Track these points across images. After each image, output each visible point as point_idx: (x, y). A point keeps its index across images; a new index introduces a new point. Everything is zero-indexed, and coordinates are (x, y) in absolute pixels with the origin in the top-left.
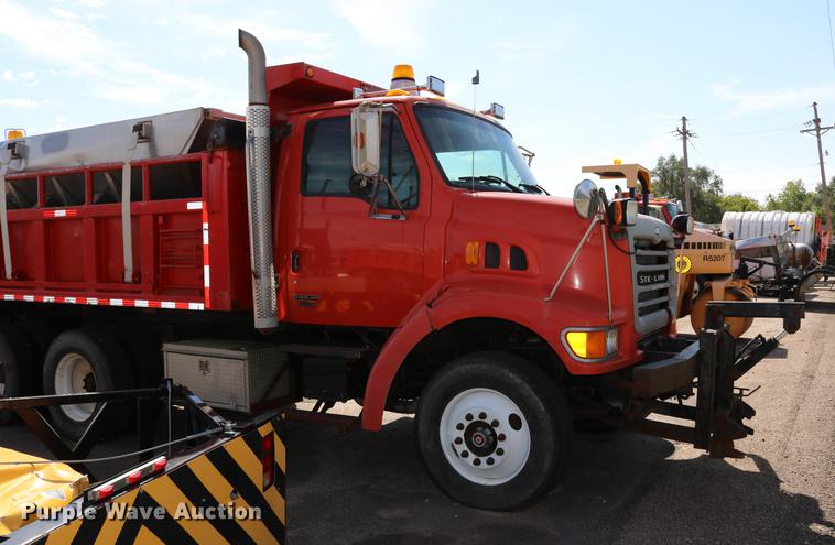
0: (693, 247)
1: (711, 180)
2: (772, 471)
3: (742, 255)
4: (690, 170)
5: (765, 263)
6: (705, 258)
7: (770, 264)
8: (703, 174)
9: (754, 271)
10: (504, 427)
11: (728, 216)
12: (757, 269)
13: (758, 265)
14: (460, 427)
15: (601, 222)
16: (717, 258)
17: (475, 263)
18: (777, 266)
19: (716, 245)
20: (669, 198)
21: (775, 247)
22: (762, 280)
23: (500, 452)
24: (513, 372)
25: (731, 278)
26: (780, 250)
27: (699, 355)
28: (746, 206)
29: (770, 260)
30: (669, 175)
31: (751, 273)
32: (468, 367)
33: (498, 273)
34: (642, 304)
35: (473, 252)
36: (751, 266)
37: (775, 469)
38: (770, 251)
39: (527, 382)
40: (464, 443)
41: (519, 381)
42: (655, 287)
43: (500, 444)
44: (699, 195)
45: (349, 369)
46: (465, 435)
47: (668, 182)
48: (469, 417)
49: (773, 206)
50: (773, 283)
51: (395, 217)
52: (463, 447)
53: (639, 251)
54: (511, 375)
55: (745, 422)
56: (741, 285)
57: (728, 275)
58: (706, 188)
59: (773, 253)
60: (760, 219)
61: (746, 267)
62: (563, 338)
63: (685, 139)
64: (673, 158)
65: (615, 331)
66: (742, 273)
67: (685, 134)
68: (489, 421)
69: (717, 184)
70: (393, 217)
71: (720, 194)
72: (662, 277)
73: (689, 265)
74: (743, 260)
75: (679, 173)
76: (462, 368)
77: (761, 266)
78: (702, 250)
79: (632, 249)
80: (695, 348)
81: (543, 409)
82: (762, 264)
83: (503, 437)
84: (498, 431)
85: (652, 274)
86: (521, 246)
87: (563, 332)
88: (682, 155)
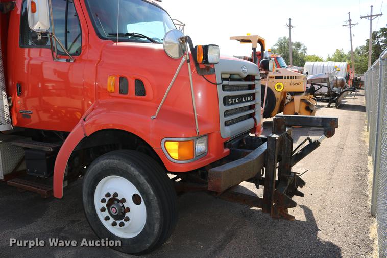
0: (285, 78)
1: (302, 48)
2: (314, 220)
3: (311, 82)
4: (293, 43)
5: (323, 86)
6: (291, 84)
7: (325, 86)
8: (299, 45)
9: (318, 90)
10: (129, 203)
11: (307, 64)
12: (319, 89)
13: (319, 87)
14: (103, 201)
15: (188, 61)
16: (297, 84)
17: (113, 91)
18: (328, 87)
19: (296, 77)
20: (278, 55)
21: (328, 78)
22: (321, 94)
23: (127, 219)
24: (134, 167)
25: (304, 94)
26: (331, 80)
27: (266, 152)
28: (317, 59)
29: (326, 84)
30: (283, 46)
31: (316, 91)
32: (107, 161)
33: (127, 98)
34: (228, 118)
35: (111, 83)
36: (316, 87)
37: (316, 219)
38: (325, 80)
39: (142, 174)
40: (107, 211)
41: (137, 173)
42: (241, 105)
43: (127, 214)
44: (296, 54)
45: (47, 158)
46: (107, 206)
47: (283, 49)
48: (108, 195)
49: (330, 59)
50: (326, 96)
51: (68, 61)
52: (106, 213)
53: (225, 82)
54: (132, 169)
55: (299, 189)
56: (309, 98)
57: (303, 93)
58: (300, 51)
59: (327, 81)
60: (322, 65)
61: (314, 88)
62: (163, 145)
63: (290, 28)
64: (285, 38)
65: (205, 139)
66: (311, 91)
67: (290, 26)
68: (119, 198)
69: (304, 50)
70: (67, 61)
71: (306, 55)
72: (249, 98)
73: (283, 88)
74: (312, 84)
75: (288, 44)
76: (103, 162)
77: (321, 87)
78: (289, 80)
79: (219, 80)
80: (264, 146)
81: (152, 192)
82: (321, 86)
83: (128, 210)
84: (126, 205)
85: (240, 97)
86: (142, 79)
87: (163, 142)
88: (289, 36)
